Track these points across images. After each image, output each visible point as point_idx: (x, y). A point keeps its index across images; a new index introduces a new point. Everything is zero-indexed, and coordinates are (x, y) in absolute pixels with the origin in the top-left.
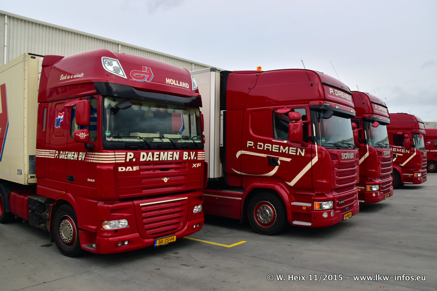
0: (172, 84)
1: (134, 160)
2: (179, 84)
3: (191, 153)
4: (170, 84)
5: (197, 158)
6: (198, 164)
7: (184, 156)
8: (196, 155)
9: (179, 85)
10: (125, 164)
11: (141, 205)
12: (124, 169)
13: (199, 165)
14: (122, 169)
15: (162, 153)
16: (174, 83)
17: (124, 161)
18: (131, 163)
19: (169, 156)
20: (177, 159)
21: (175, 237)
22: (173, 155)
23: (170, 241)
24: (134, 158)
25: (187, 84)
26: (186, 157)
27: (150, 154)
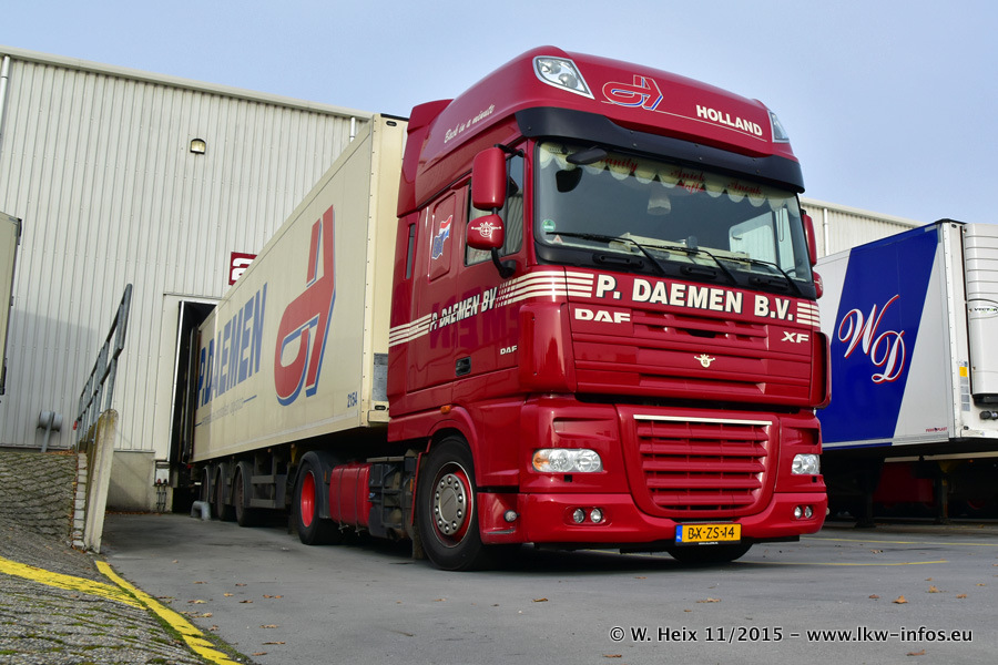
0: (715, 119)
1: (617, 295)
2: (733, 121)
3: (778, 301)
4: (709, 119)
5: (795, 318)
6: (799, 336)
7: (758, 305)
8: (792, 309)
9: (733, 125)
10: (594, 304)
11: (636, 417)
12: (590, 315)
13: (801, 338)
14: (584, 314)
15: (693, 289)
16: (718, 116)
17: (589, 295)
18: (606, 303)
19: (714, 299)
20: (738, 310)
21: (737, 528)
22: (724, 297)
23: (721, 538)
24: (615, 290)
25: (755, 125)
26: (762, 309)
27: (660, 286)
